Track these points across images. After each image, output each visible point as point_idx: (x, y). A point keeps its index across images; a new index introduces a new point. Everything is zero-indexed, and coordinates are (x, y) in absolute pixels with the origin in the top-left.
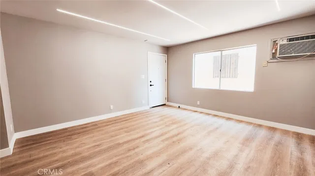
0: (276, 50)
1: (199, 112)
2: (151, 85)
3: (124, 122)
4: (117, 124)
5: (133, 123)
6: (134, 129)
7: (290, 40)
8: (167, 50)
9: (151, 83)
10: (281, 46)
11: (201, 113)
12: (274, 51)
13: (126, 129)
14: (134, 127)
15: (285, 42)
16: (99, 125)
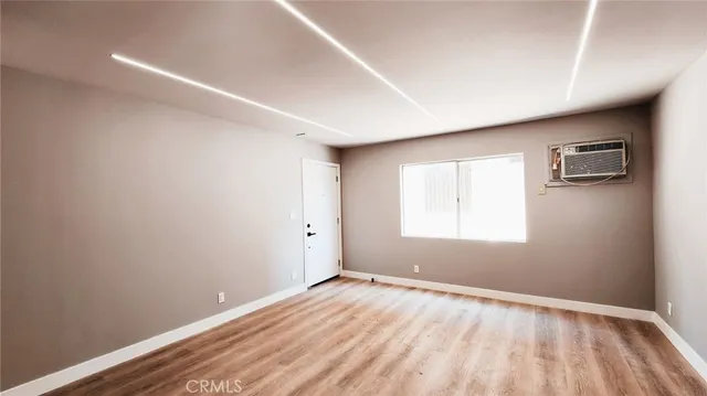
0: (559, 165)
1: (419, 289)
2: (309, 234)
3: (262, 334)
4: (245, 343)
5: (287, 335)
6: (299, 352)
7: (582, 149)
8: (341, 154)
9: (309, 230)
10: (566, 157)
11: (425, 290)
12: (555, 167)
13: (278, 354)
14: (295, 345)
15: (572, 152)
16: (197, 353)
